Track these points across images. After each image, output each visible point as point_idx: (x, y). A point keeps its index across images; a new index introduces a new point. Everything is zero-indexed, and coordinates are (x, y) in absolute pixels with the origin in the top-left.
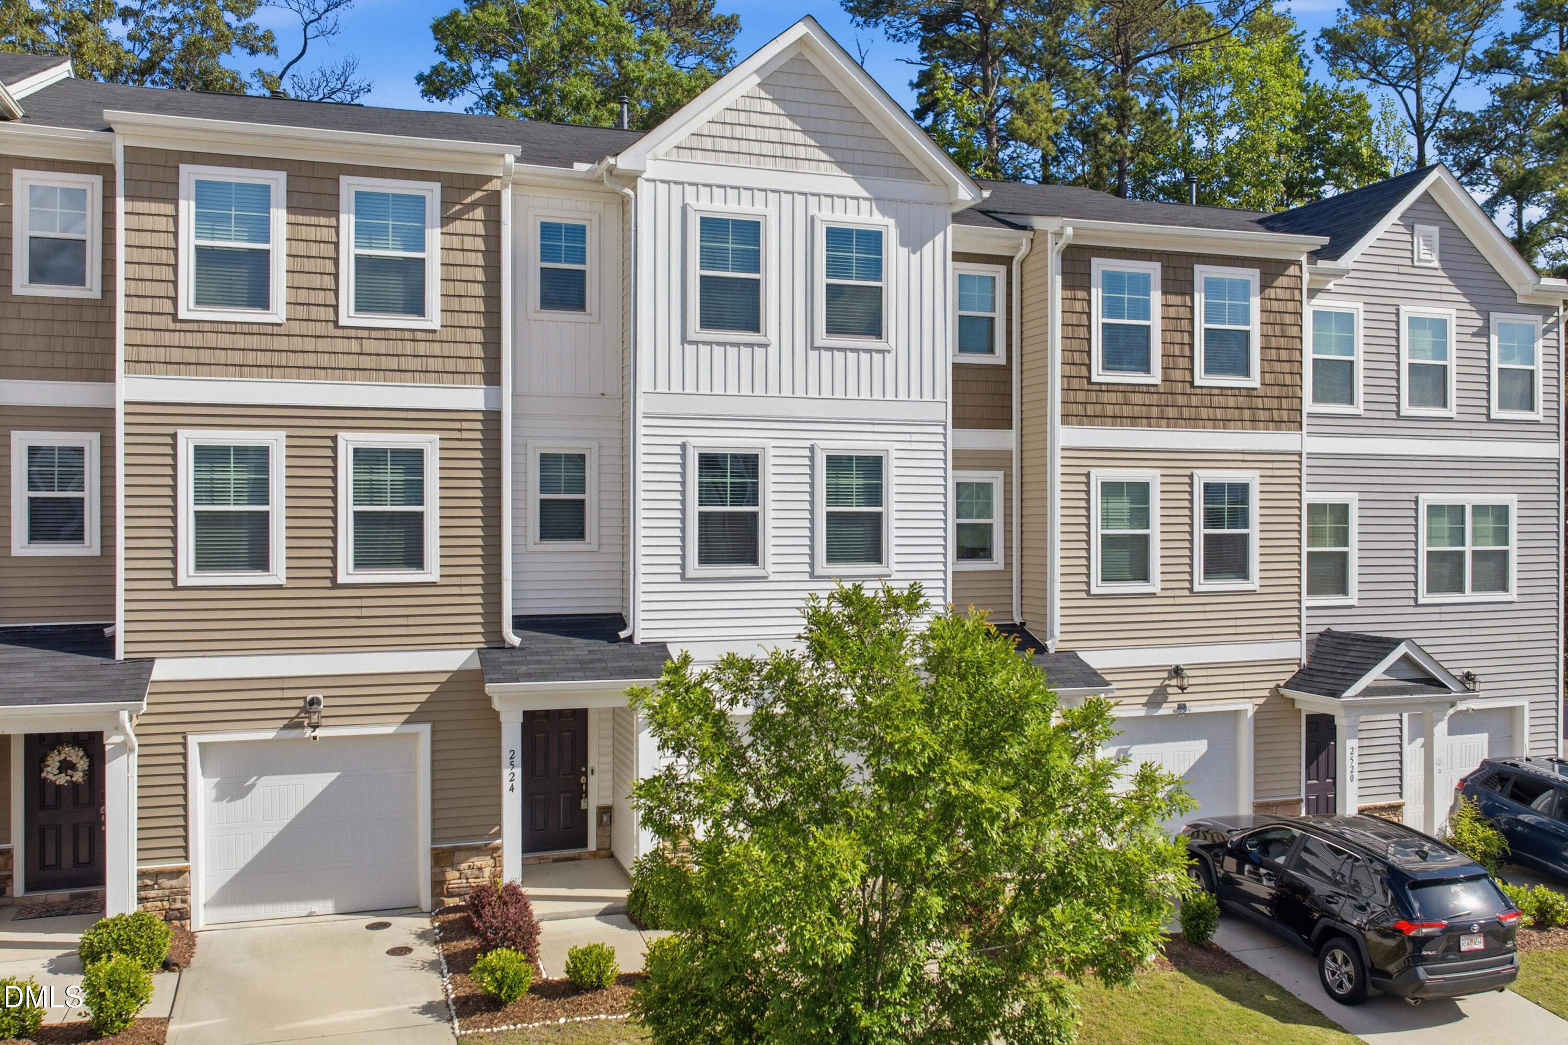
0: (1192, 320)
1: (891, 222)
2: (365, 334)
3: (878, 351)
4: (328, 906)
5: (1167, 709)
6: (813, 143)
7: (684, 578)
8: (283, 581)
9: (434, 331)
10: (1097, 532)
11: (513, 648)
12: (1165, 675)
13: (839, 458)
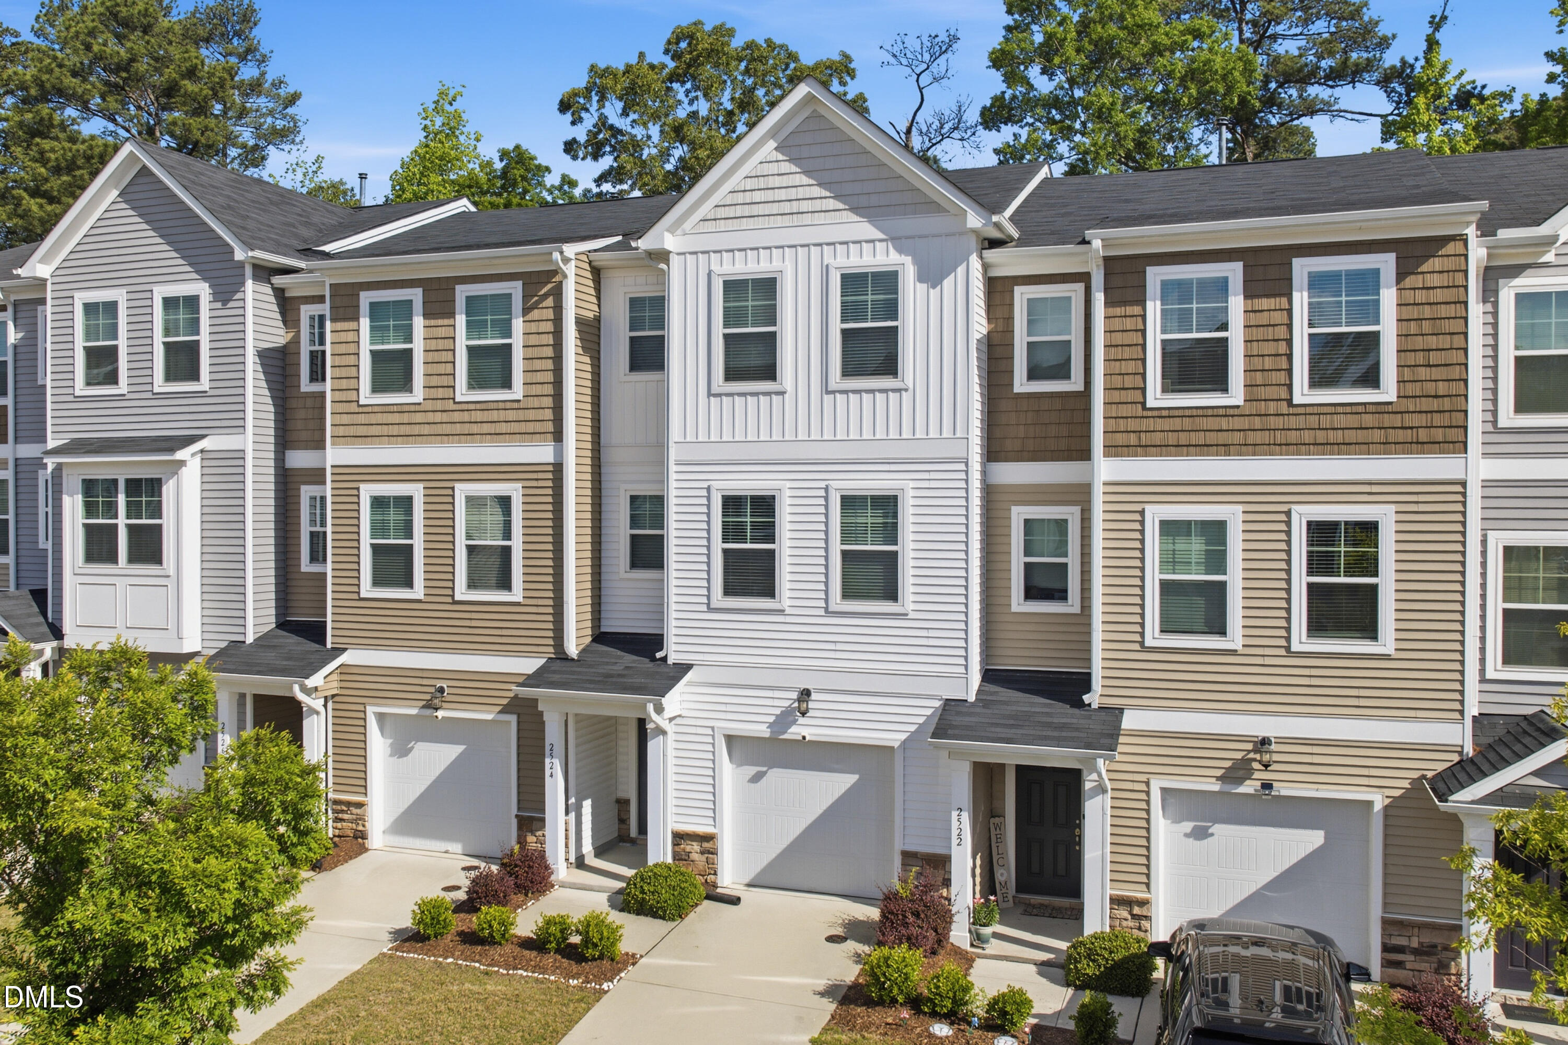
0: (1290, 326)
1: (908, 260)
2: (472, 407)
3: (894, 391)
4: (457, 847)
5: (1249, 787)
6: (828, 194)
7: (710, 609)
8: (421, 597)
9: (519, 401)
10: (1154, 577)
11: (573, 660)
12: (1250, 746)
13: (854, 498)
